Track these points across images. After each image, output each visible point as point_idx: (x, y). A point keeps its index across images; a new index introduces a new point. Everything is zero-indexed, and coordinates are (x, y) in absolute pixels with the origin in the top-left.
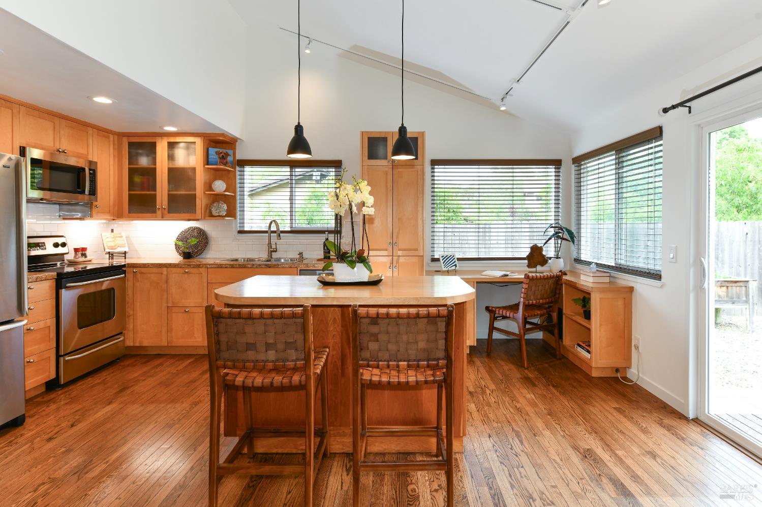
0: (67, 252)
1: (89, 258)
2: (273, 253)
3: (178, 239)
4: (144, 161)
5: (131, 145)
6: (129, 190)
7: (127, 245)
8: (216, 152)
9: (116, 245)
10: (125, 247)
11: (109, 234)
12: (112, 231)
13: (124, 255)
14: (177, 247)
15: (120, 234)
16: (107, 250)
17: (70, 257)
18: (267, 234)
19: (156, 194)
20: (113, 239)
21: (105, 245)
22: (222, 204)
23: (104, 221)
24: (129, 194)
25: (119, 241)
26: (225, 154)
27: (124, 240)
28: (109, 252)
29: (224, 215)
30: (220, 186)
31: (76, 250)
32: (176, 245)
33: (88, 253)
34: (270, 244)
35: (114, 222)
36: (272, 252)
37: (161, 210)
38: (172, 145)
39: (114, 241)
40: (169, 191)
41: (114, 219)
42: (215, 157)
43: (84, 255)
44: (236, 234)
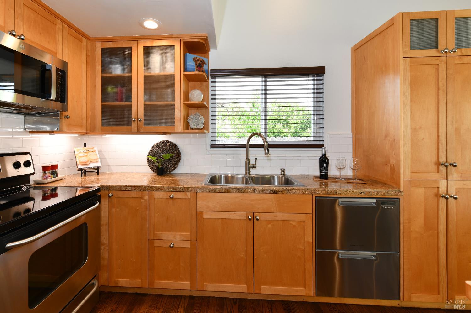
0: (32, 172)
1: (60, 176)
2: (251, 170)
3: (150, 154)
4: (118, 70)
5: (105, 51)
6: (103, 101)
7: (99, 160)
8: (194, 59)
9: (88, 161)
10: (97, 162)
11: (82, 148)
12: (85, 145)
13: (97, 171)
14: (150, 162)
15: (93, 148)
16: (80, 167)
17: (37, 177)
18: (245, 149)
19: (131, 105)
20: (86, 154)
21: (78, 161)
22: (200, 116)
23: (77, 135)
24: (102, 105)
25: (92, 156)
26: (201, 61)
27: (96, 155)
28: (82, 168)
29: (202, 128)
30: (197, 96)
31: (45, 169)
32: (148, 159)
33: (59, 170)
34: (248, 159)
35: (87, 136)
36: (251, 168)
37: (136, 122)
38: (147, 51)
39: (87, 156)
40: (145, 101)
41: (87, 133)
42: (192, 64)
43: (54, 174)
44: (209, 147)
